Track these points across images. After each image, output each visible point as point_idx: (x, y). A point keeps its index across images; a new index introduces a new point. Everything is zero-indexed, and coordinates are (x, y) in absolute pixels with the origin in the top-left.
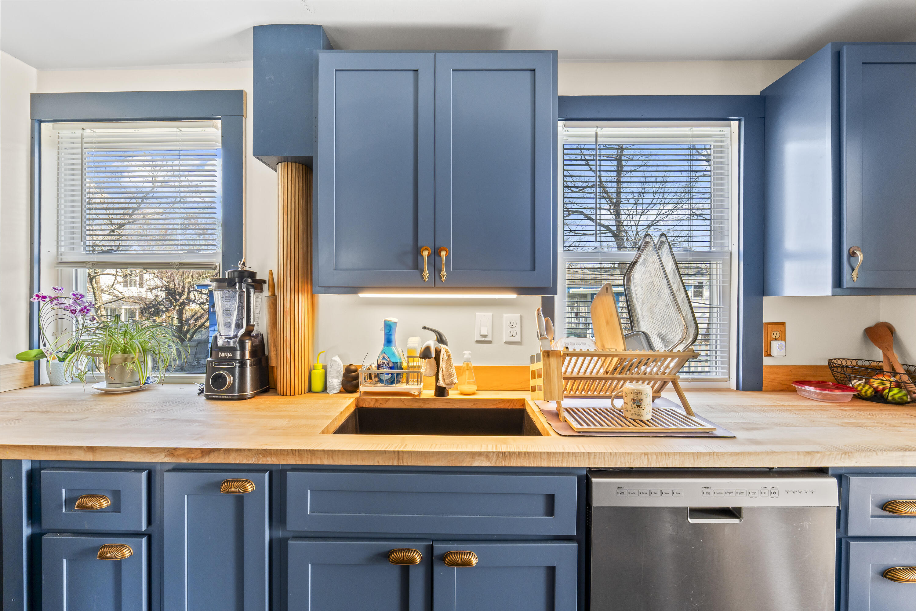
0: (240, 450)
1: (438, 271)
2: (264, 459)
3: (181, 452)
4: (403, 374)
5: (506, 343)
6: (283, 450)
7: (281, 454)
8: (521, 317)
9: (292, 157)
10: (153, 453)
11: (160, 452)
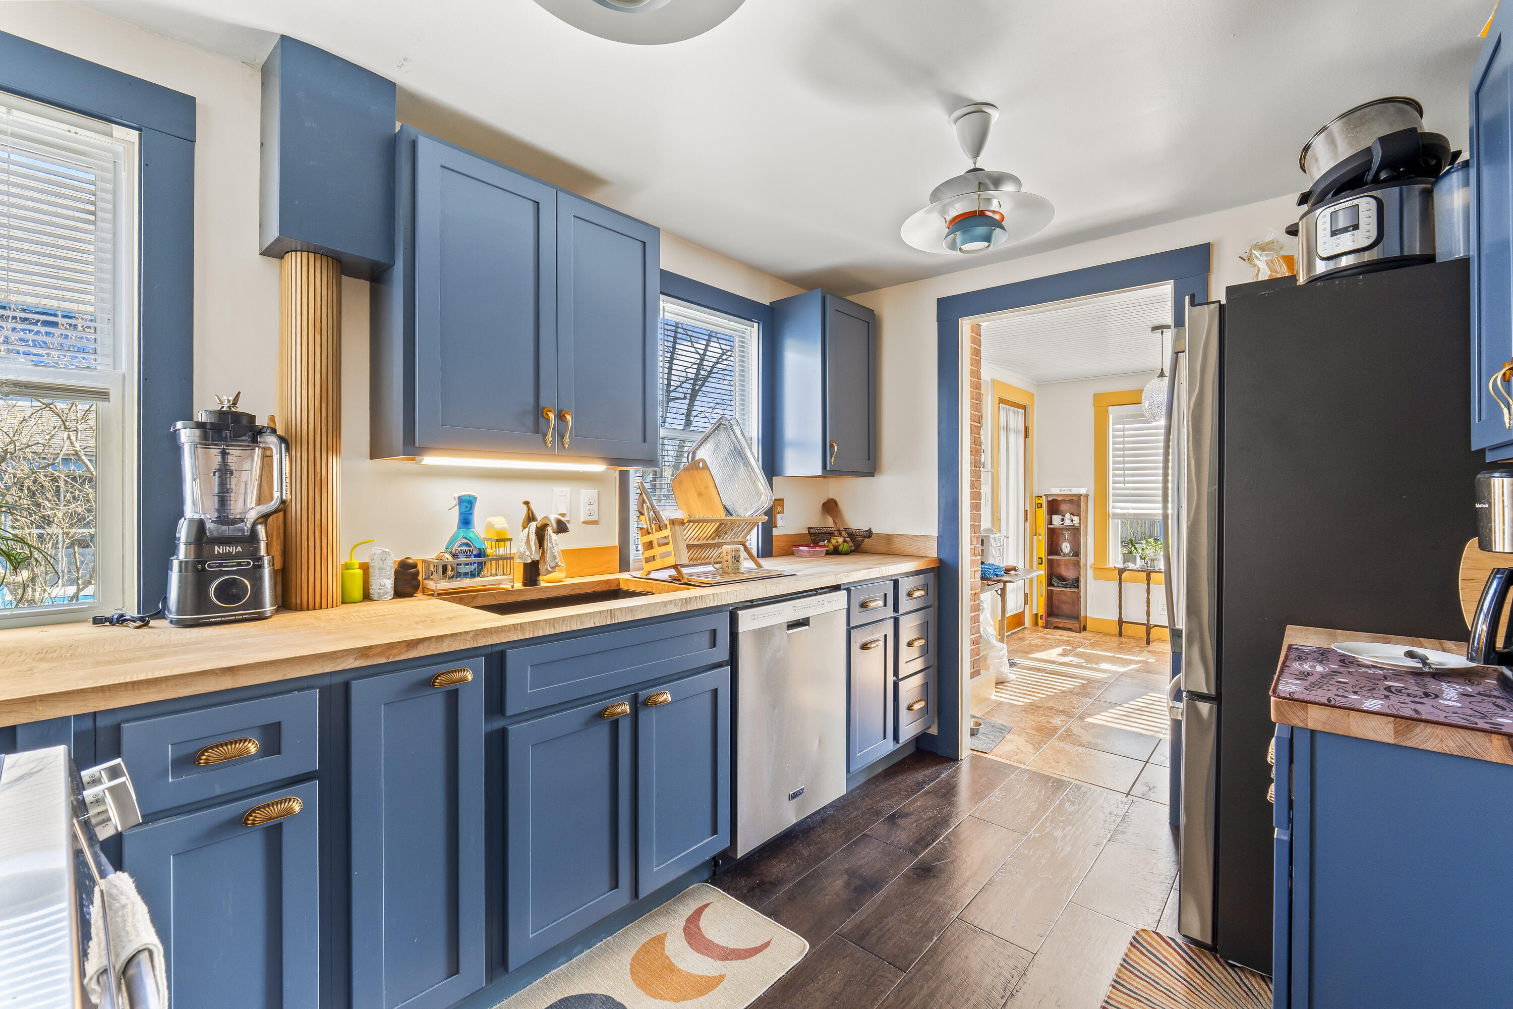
0: (456, 634)
1: (562, 436)
2: (484, 640)
3: (379, 650)
4: (485, 562)
5: (585, 522)
6: (504, 626)
7: (502, 631)
8: (598, 492)
9: (315, 247)
10: (336, 658)
11: (348, 655)
